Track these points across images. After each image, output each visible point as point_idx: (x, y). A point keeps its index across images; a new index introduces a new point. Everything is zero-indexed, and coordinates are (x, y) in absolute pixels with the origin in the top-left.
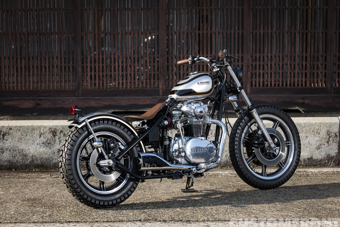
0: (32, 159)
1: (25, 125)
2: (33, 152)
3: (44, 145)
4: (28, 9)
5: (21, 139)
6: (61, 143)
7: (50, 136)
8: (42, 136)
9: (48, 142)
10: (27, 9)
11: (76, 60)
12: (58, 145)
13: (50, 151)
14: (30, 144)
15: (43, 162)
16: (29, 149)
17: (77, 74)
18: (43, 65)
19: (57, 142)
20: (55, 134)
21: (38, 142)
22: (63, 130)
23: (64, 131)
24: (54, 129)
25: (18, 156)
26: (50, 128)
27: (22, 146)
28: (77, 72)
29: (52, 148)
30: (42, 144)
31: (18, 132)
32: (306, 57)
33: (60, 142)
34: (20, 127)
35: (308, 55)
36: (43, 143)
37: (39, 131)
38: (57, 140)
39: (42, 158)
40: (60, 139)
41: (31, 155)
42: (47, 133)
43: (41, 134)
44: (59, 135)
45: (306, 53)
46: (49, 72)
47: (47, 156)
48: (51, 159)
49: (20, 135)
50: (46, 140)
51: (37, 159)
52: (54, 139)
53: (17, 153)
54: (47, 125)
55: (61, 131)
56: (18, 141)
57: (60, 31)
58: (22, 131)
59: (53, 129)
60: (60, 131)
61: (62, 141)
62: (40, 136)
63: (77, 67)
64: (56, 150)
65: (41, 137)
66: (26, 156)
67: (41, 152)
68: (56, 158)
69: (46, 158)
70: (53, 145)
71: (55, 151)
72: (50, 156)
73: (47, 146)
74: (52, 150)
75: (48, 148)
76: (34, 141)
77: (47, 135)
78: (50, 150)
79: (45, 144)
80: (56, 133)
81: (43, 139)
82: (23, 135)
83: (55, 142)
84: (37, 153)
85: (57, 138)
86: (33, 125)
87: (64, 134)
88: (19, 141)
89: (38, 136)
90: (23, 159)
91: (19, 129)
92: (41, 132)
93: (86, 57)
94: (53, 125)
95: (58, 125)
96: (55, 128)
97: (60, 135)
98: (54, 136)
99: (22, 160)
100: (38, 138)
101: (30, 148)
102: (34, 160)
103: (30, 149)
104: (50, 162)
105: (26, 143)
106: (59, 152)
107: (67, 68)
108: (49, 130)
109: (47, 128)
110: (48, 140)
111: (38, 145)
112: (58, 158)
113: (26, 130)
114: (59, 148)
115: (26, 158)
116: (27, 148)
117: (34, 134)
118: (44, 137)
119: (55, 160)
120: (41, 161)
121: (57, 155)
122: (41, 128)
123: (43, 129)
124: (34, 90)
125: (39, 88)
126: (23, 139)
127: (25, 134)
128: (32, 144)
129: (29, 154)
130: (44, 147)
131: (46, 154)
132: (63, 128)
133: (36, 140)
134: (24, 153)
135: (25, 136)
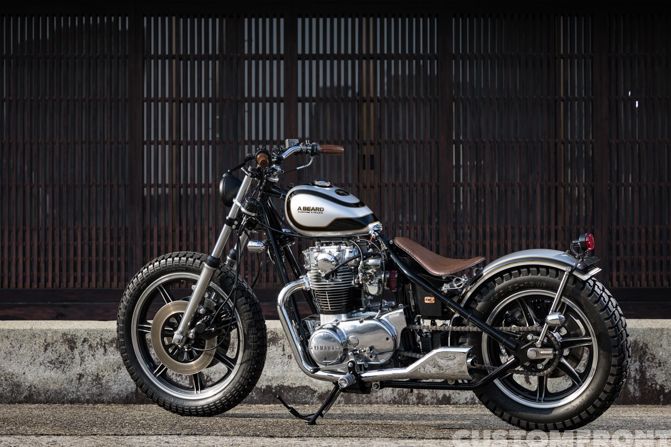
0: (30, 391)
1: (18, 328)
2: (32, 379)
3: (53, 366)
4: (47, 142)
5: (10, 353)
6: (85, 363)
7: (63, 349)
8: (49, 349)
9: (61, 359)
10: (45, 141)
11: (132, 235)
12: (78, 365)
13: (63, 376)
14: (26, 364)
15: (49, 397)
16: (24, 373)
17: (132, 259)
18: (71, 244)
19: (77, 361)
20: (72, 345)
21: (41, 359)
22: (89, 337)
23: (90, 339)
24: (72, 335)
25: (4, 387)
26: (64, 334)
27: (11, 368)
28: (134, 256)
29: (67, 372)
30: (49, 364)
31: (5, 340)
32: (556, 231)
33: (81, 359)
34: (9, 331)
35: (559, 228)
36: (50, 362)
37: (43, 339)
38: (77, 357)
39: (48, 391)
40: (83, 355)
41: (29, 385)
42: (59, 343)
43: (48, 345)
44: (81, 346)
45: (556, 224)
46: (82, 256)
47: (57, 386)
48: (66, 392)
49: (8, 347)
50: (56, 356)
51: (39, 393)
52: (70, 356)
53: (2, 380)
54: (60, 328)
55: (85, 339)
56: (4, 358)
57: (104, 181)
58: (12, 339)
59: (69, 336)
60: (82, 339)
61: (87, 358)
62: (46, 349)
63: (134, 248)
64: (74, 375)
65: (47, 351)
66: (18, 386)
67: (47, 379)
68: (75, 390)
69: (56, 391)
70: (69, 365)
71: (73, 377)
72: (62, 387)
73: (58, 368)
74: (68, 375)
75: (59, 372)
76: (35, 357)
77: (58, 347)
78: (63, 375)
79: (54, 364)
80: (75, 343)
81: (51, 355)
82: (13, 347)
83: (74, 360)
84: (40, 381)
85: (78, 353)
86: (33, 328)
87: (90, 346)
88: (6, 357)
89: (42, 349)
90: (13, 392)
91: (6, 335)
92: (47, 340)
93: (150, 228)
94: (70, 328)
95: (80, 328)
96: (74, 333)
97: (83, 347)
98: (72, 348)
99: (10, 394)
100: (43, 352)
101: (26, 370)
102: (33, 395)
103: (26, 374)
104: (63, 398)
105: (20, 362)
106: (79, 379)
107: (115, 248)
108: (63, 338)
109: (59, 335)
110: (60, 356)
111: (41, 366)
112: (77, 391)
113: (20, 337)
114: (81, 372)
115: (17, 391)
116: (21, 372)
117: (35, 344)
118: (53, 350)
119: (73, 395)
120: (47, 396)
121: (77, 386)
122: (47, 334)
123: (51, 335)
124: (55, 288)
125: (64, 285)
126: (14, 354)
127: (18, 345)
128: (31, 363)
129: (24, 383)
130: (53, 369)
131: (55, 383)
132: (88, 333)
133: (39, 356)
134: (16, 380)
135: (18, 348)
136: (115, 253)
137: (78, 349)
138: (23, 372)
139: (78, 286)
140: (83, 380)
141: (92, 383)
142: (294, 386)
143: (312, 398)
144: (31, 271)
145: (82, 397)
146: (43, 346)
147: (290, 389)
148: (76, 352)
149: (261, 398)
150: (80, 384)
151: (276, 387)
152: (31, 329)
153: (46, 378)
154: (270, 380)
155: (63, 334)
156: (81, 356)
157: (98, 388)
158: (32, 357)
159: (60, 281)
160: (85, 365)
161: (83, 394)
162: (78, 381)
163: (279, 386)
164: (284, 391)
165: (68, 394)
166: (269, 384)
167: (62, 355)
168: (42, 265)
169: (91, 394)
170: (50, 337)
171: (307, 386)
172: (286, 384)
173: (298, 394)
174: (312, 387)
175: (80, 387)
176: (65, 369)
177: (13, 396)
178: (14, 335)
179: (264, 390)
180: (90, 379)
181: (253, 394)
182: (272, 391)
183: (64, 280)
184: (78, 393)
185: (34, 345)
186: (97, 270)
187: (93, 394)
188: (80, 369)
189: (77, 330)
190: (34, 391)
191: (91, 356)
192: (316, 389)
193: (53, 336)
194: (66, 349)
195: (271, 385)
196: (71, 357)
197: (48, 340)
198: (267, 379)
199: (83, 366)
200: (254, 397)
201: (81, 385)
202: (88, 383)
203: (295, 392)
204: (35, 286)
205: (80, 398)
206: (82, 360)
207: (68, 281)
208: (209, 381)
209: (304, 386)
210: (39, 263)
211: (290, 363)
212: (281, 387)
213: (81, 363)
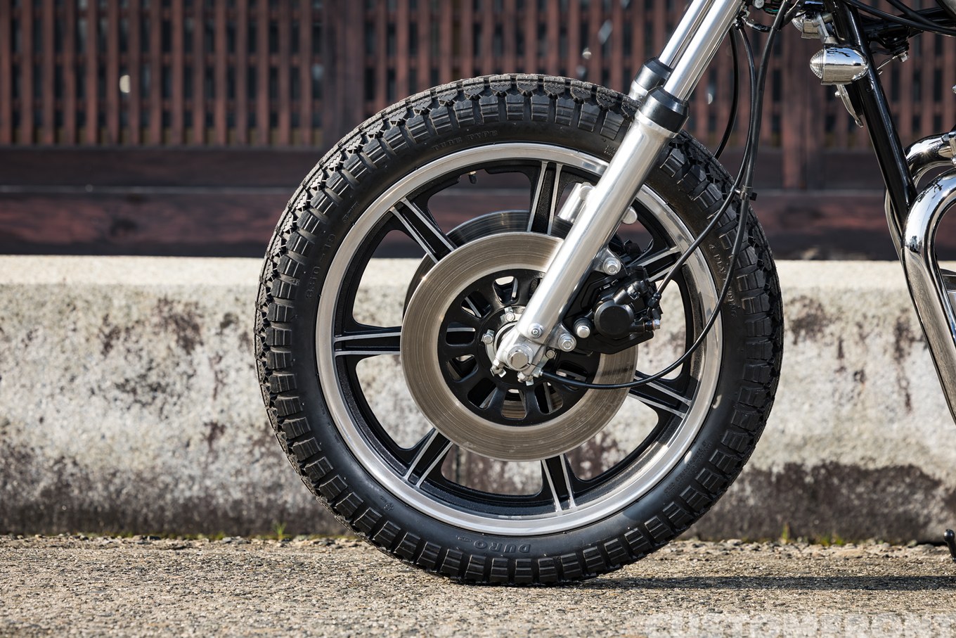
1: (21, 281)
2: (65, 438)
3: (129, 398)
6: (227, 390)
7: (162, 346)
8: (118, 345)
9: (153, 378)
12: (206, 397)
13: (161, 430)
14: (47, 391)
15: (119, 492)
16: (41, 420)
19: (204, 384)
20: (189, 333)
21: (93, 377)
23: (242, 317)
24: (187, 305)
26: (165, 301)
29: (173, 418)
30: (117, 393)
33: (217, 379)
36: (121, 387)
37: (100, 315)
38: (204, 370)
39: (114, 475)
40: (222, 365)
41: (55, 454)
42: (149, 329)
43: (114, 333)
44: (217, 339)
47: (144, 458)
48: (168, 479)
50: (139, 367)
51: (87, 479)
52: (183, 367)
54: (149, 280)
55: (227, 316)
60: (220, 318)
61: (233, 374)
62: (107, 347)
63: (340, 28)
64: (195, 426)
65: (113, 353)
66: (25, 458)
67: (113, 438)
68: (196, 471)
69: (138, 473)
70: (179, 396)
71: (190, 431)
72: (159, 462)
73: (144, 405)
74: (175, 425)
75: (150, 415)
76: (74, 370)
77: (145, 339)
78: (162, 426)
79: (134, 391)
80: (196, 328)
81: (122, 364)
82: (8, 340)
83: (193, 380)
84: (90, 444)
85: (206, 361)
86: (69, 281)
87: (245, 338)
89: (97, 345)
92: (110, 319)
94: (180, 282)
95: (212, 281)
96: (194, 298)
97: (222, 342)
98: (188, 345)
100: (97, 356)
101: (48, 409)
102: (68, 485)
103: (48, 420)
104: (161, 496)
105: (28, 384)
106: (211, 439)
107: (284, 28)
108: (161, 311)
109: (147, 302)
110: (150, 369)
111: (94, 398)
112: (204, 476)
113: (27, 310)
114: (215, 417)
115: (21, 473)
116: (32, 415)
117: (74, 330)
118: (129, 351)
119: (190, 488)
120: (112, 488)
121: (203, 459)
122: (110, 300)
123: (123, 303)
124: (105, 145)
125: (132, 135)
126: (10, 359)
127: (23, 334)
128: (62, 389)
129: (42, 448)
130: (129, 409)
131: (137, 449)
132: (237, 300)
133: (85, 367)
134: (15, 440)
135: (23, 341)
136: (284, 41)
137: (206, 347)
138: (38, 416)
139: (174, 139)
140: (222, 442)
141: (251, 452)
142: (871, 466)
143: (925, 504)
144: (37, 93)
145: (219, 493)
146: (98, 337)
147: (858, 474)
148: (201, 355)
149: (771, 502)
150: (214, 454)
151: (816, 469)
152: (62, 285)
153: (108, 434)
154: (800, 448)
155: (160, 301)
156: (217, 367)
157: (270, 467)
158: (66, 369)
159: (122, 124)
160: (228, 396)
161: (223, 486)
162: (206, 444)
163: (824, 466)
164: (842, 480)
165: (176, 485)
166: (795, 458)
167: (158, 365)
168: (69, 78)
169: (248, 485)
170: (120, 308)
171: (911, 467)
172: (846, 460)
173: (884, 490)
174: (928, 470)
175: (213, 463)
176: (167, 407)
177: (9, 487)
178: (10, 301)
179: (779, 477)
180: (242, 438)
181: (743, 490)
182: (802, 479)
183: (134, 121)
184: (208, 482)
185: (70, 334)
186: (231, 93)
187: (253, 485)
188: (213, 407)
189: (203, 290)
190: (72, 475)
191: (246, 368)
192: (939, 474)
193: (129, 307)
194: (169, 348)
195: (799, 462)
196: (185, 373)
197: (115, 318)
198: (787, 445)
199: (221, 398)
200: (748, 498)
201: (216, 457)
202: (237, 451)
203: (876, 483)
204: (47, 138)
205: (213, 497)
206: (220, 381)
207: (143, 125)
208: (608, 449)
209: (902, 468)
210: (58, 71)
211: (859, 394)
212: (833, 469)
213: (216, 389)
